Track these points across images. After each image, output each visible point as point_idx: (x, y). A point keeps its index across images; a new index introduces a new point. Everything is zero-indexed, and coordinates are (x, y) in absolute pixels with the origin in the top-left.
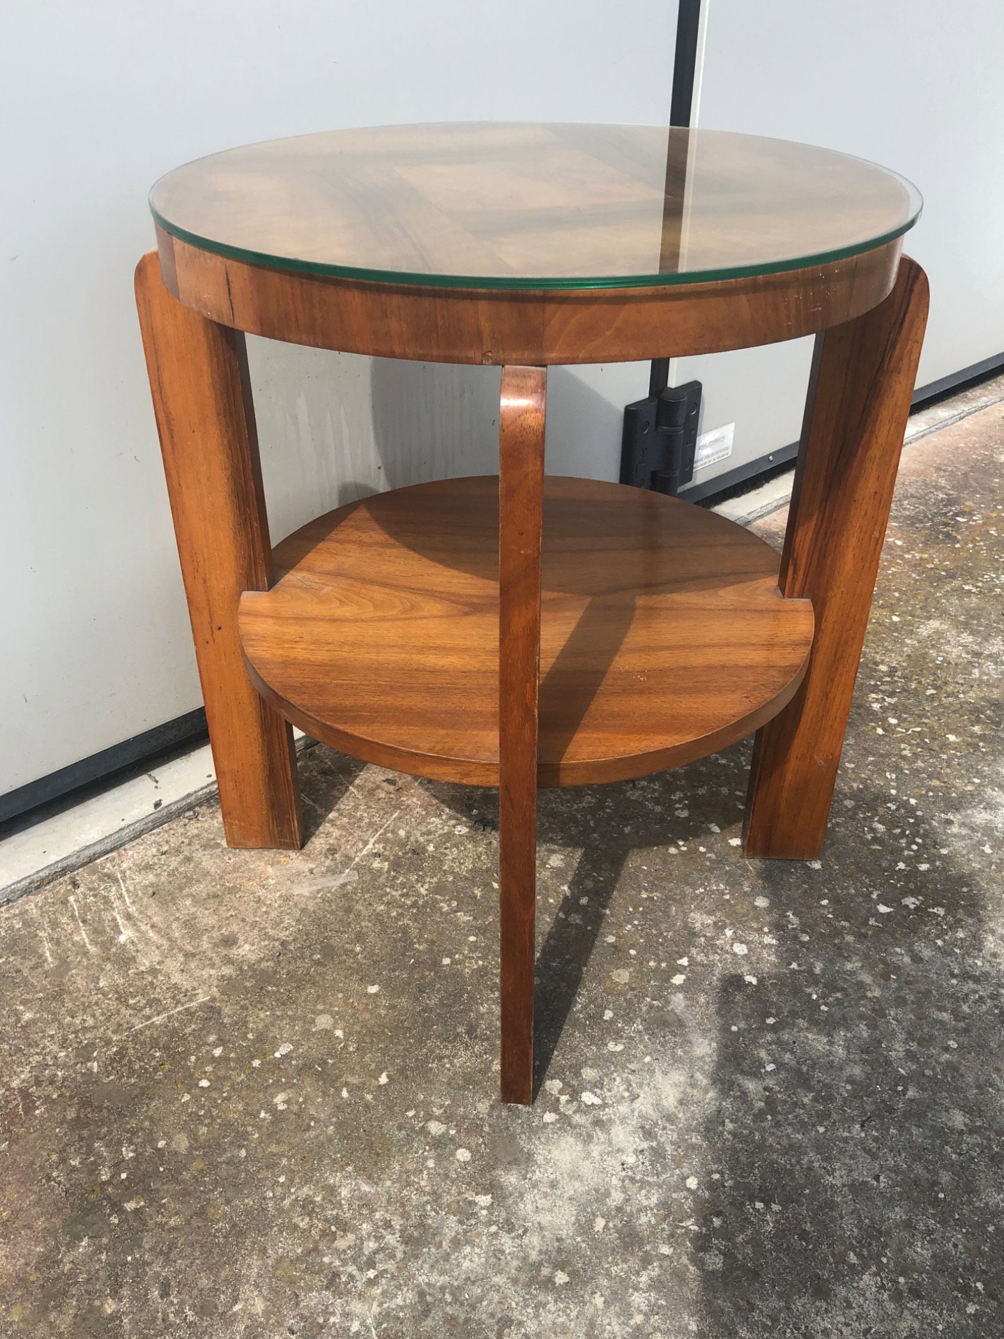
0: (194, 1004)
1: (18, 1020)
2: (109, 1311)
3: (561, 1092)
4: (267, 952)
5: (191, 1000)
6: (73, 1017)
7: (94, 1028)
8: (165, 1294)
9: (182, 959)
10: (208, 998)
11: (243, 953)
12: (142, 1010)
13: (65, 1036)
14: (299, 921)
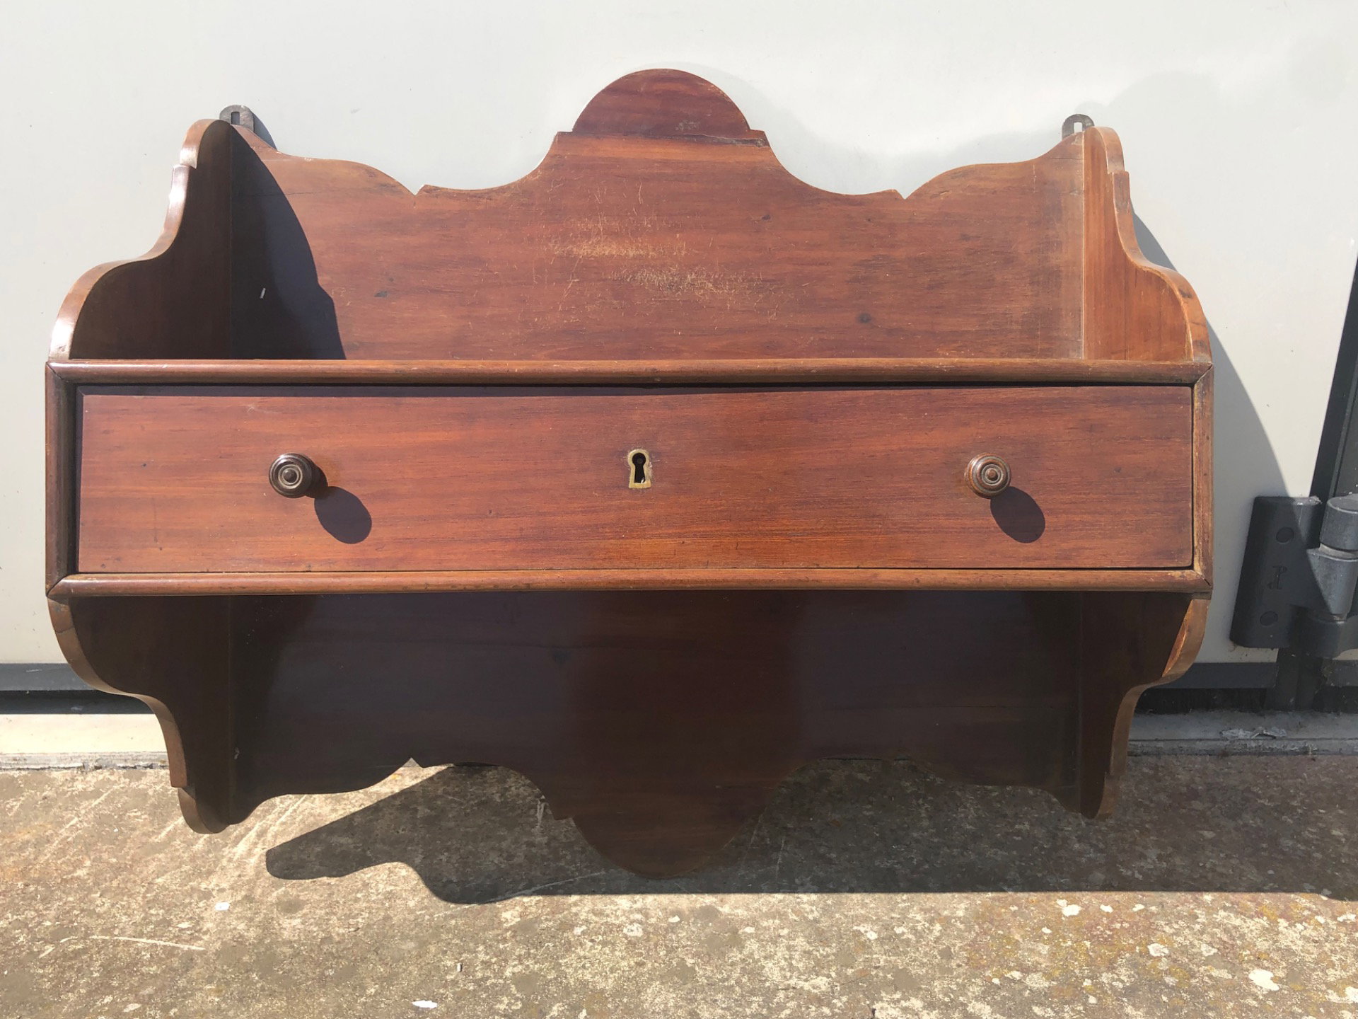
0: (186, 947)
1: (70, 872)
4: (303, 937)
5: (187, 942)
6: (101, 896)
7: (99, 916)
9: (239, 898)
10: (202, 949)
11: (284, 926)
12: (148, 924)
13: (73, 908)
14: (369, 926)
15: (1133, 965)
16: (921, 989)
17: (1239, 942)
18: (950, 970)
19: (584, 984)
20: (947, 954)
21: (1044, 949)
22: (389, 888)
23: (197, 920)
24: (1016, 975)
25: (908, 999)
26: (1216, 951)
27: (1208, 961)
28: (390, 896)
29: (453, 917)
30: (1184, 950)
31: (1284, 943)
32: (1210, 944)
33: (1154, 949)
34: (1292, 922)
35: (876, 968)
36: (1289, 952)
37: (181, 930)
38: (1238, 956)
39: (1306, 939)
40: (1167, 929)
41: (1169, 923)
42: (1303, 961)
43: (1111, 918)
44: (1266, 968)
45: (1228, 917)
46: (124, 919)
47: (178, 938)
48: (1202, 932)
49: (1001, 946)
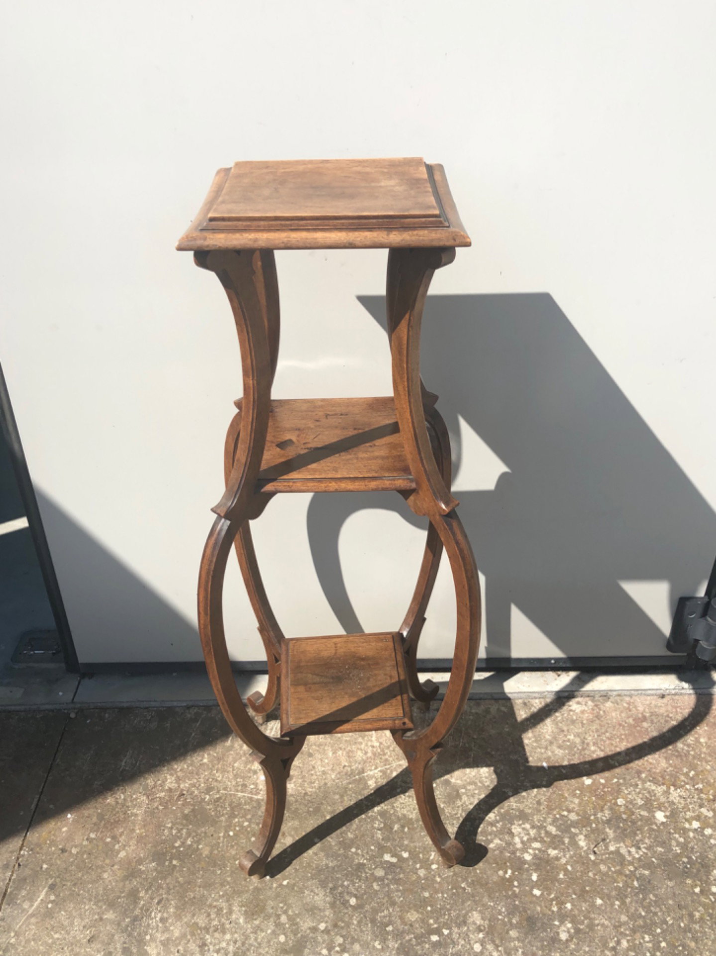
0: (256, 797)
1: (201, 760)
2: (141, 895)
3: (340, 945)
5: (256, 795)
6: (217, 772)
7: (220, 782)
8: (158, 903)
12: (238, 786)
13: (209, 778)
14: (320, 788)
15: (611, 809)
16: (529, 819)
17: (653, 798)
18: (539, 811)
19: (404, 815)
20: (539, 803)
21: (577, 801)
22: (323, 769)
23: (256, 784)
24: (565, 813)
25: (523, 823)
26: (643, 802)
27: (640, 807)
28: (324, 773)
29: (350, 783)
30: (631, 802)
31: (671, 798)
32: (642, 799)
33: (620, 801)
34: (676, 787)
35: (512, 809)
36: (673, 803)
37: (252, 789)
38: (652, 805)
39: (680, 796)
40: (626, 792)
41: (626, 789)
42: (677, 808)
43: (604, 786)
44: (662, 811)
45: (650, 786)
46: (229, 783)
47: (251, 793)
48: (639, 793)
49: (560, 800)
